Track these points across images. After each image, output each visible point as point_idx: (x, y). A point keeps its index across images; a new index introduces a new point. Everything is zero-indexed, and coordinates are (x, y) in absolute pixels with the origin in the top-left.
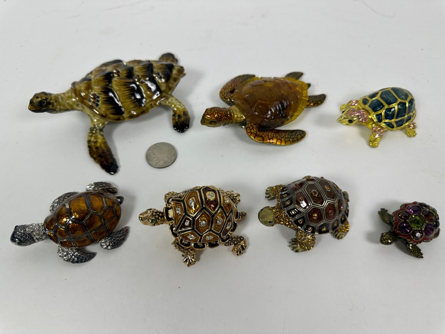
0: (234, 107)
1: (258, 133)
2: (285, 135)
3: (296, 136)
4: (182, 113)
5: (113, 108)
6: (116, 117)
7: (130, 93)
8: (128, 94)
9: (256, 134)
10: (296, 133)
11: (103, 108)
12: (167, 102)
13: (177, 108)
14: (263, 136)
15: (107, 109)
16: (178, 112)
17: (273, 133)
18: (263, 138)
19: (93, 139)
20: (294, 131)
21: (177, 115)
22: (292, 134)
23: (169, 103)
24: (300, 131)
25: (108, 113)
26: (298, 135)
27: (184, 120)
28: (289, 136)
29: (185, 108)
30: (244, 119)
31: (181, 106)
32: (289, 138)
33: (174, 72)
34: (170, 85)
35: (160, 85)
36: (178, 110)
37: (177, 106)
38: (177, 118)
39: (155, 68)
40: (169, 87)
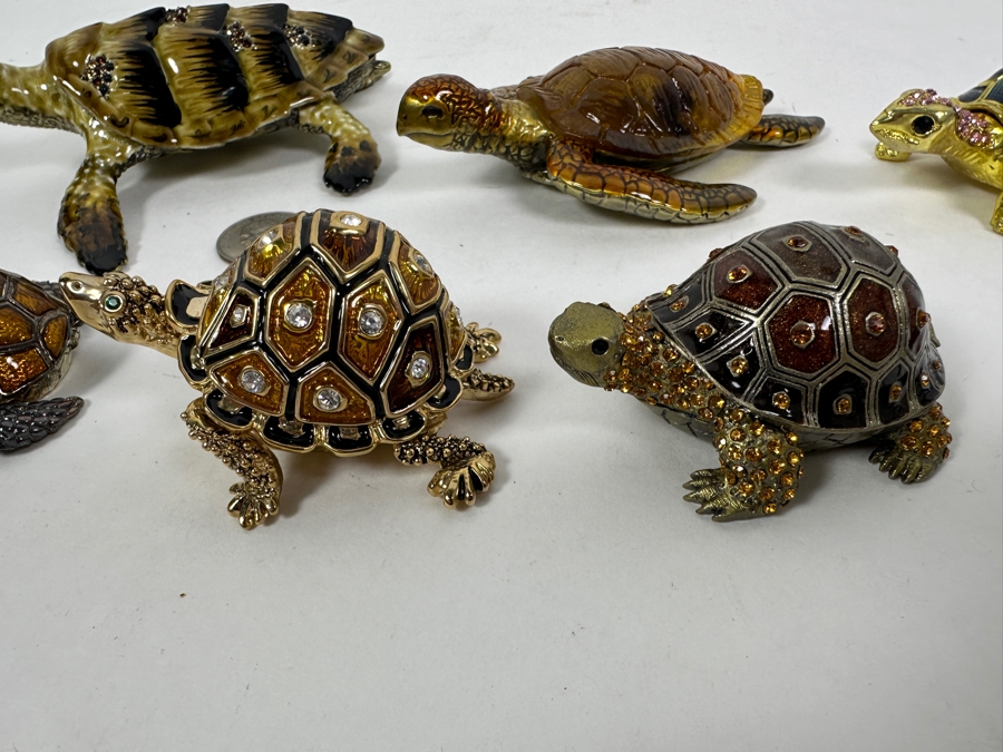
1: (587, 165)
3: (720, 195)
4: (357, 145)
5: (149, 103)
6: (154, 130)
7: (205, 66)
8: (198, 66)
9: (578, 168)
11: (119, 98)
12: (317, 114)
13: (344, 131)
14: (605, 173)
15: (132, 104)
16: (346, 140)
18: (603, 178)
19: (79, 190)
21: (340, 148)
23: (322, 116)
25: (133, 115)
27: (359, 160)
28: (697, 192)
29: (369, 135)
31: (358, 129)
32: (697, 195)
33: (351, 40)
34: (332, 68)
35: (301, 61)
36: (345, 135)
37: (346, 126)
38: (339, 155)
39: (292, 16)
40: (328, 71)
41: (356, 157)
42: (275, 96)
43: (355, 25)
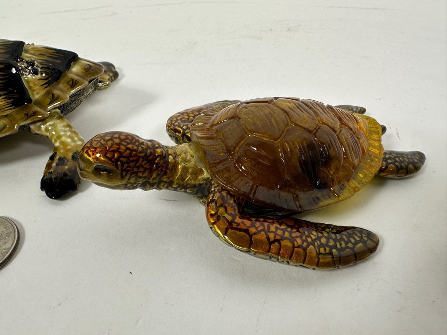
0: (185, 146)
1: (238, 220)
2: (319, 238)
3: (350, 245)
4: (70, 155)
9: (230, 223)
10: (350, 236)
13: (62, 143)
14: (253, 230)
16: (62, 151)
17: (283, 227)
18: (251, 236)
20: (346, 229)
21: (57, 157)
22: (338, 236)
23: (47, 130)
24: (362, 231)
26: (356, 243)
27: (69, 169)
28: (332, 243)
30: (207, 180)
31: (73, 141)
32: (331, 248)
33: (76, 69)
34: (57, 92)
35: (30, 87)
36: (62, 147)
37: (63, 138)
38: (54, 164)
39: (27, 51)
40: (53, 95)
41: (67, 167)
42: (6, 116)
43: (79, 56)
